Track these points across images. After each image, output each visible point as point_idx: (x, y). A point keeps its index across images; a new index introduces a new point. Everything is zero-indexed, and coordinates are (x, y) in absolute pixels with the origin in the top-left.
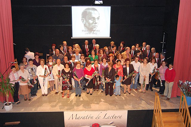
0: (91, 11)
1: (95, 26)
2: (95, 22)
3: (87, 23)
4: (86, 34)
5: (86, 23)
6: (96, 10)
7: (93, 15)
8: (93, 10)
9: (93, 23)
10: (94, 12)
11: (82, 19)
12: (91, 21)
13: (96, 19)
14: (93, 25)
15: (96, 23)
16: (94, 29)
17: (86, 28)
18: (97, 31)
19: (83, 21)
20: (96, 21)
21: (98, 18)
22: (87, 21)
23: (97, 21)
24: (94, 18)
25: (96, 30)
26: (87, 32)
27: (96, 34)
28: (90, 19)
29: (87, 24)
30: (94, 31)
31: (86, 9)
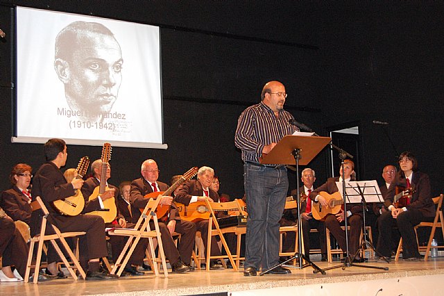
0: (90, 34)
1: (107, 95)
2: (108, 80)
3: (76, 82)
4: (72, 125)
5: (71, 80)
6: (110, 34)
7: (101, 53)
8: (98, 32)
9: (99, 83)
10: (102, 40)
11: (57, 64)
12: (91, 76)
13: (110, 69)
14: (101, 90)
15: (110, 85)
16: (105, 108)
17: (73, 102)
18: (117, 116)
19: (61, 74)
20: (110, 76)
21: (118, 66)
22: (76, 73)
23: (113, 76)
24: (103, 64)
25: (113, 112)
26: (76, 118)
27: (112, 127)
28: (87, 66)
29: (78, 87)
30: (105, 115)
31: (70, 25)
